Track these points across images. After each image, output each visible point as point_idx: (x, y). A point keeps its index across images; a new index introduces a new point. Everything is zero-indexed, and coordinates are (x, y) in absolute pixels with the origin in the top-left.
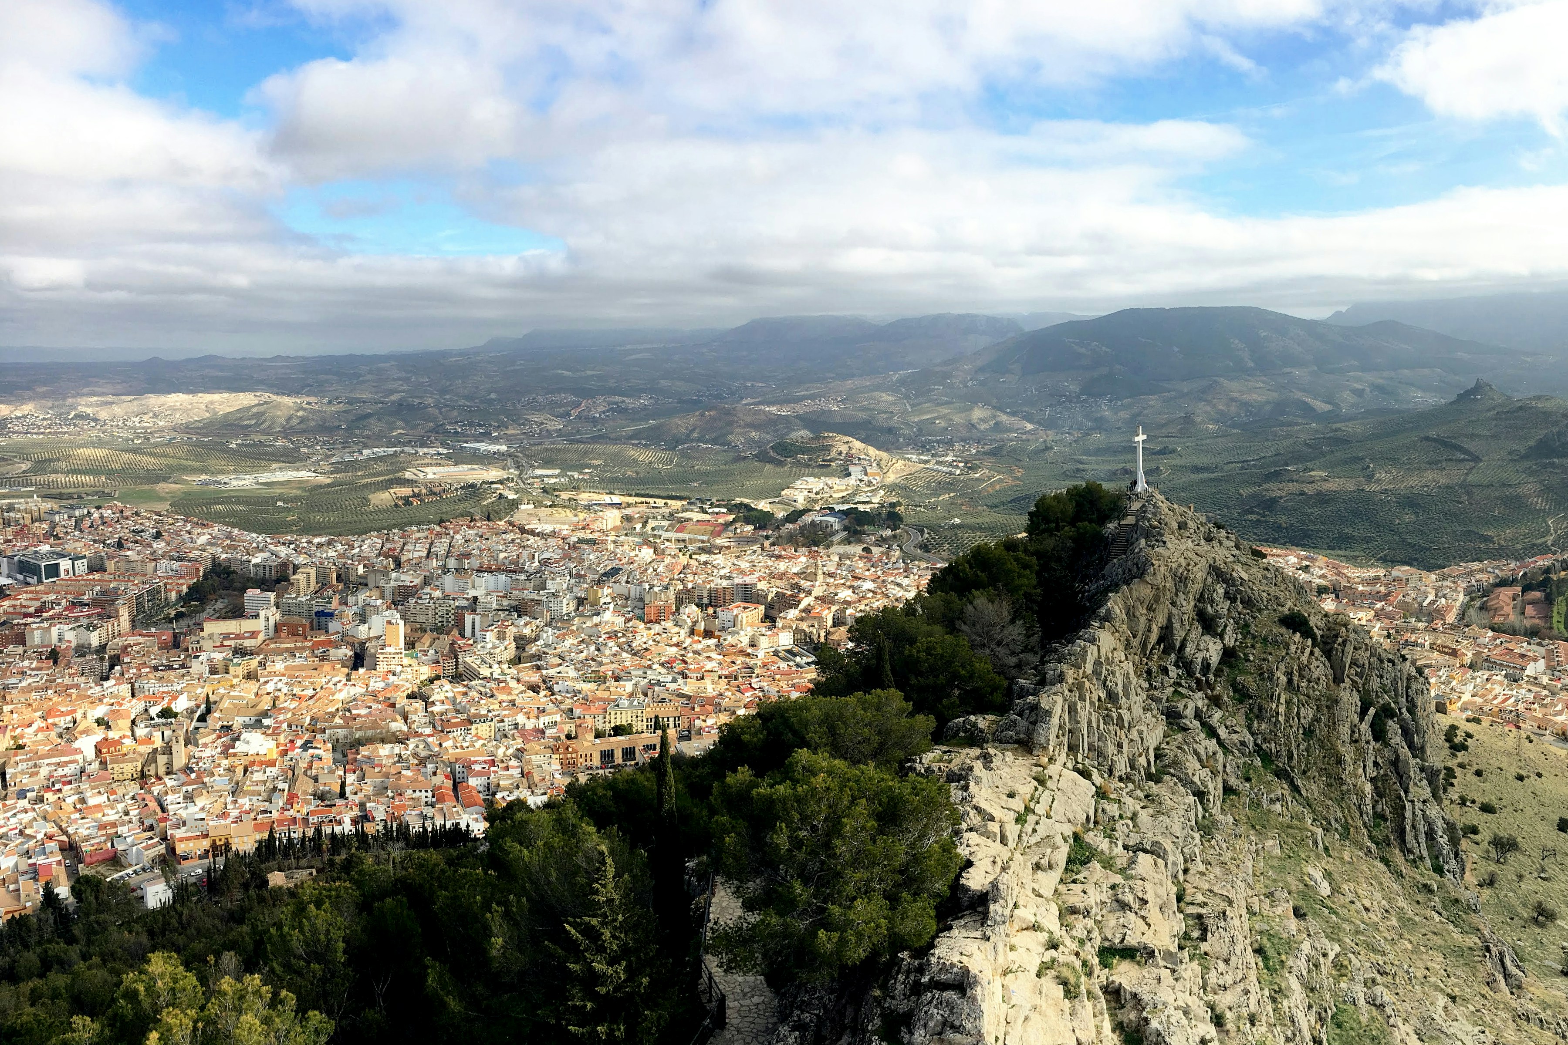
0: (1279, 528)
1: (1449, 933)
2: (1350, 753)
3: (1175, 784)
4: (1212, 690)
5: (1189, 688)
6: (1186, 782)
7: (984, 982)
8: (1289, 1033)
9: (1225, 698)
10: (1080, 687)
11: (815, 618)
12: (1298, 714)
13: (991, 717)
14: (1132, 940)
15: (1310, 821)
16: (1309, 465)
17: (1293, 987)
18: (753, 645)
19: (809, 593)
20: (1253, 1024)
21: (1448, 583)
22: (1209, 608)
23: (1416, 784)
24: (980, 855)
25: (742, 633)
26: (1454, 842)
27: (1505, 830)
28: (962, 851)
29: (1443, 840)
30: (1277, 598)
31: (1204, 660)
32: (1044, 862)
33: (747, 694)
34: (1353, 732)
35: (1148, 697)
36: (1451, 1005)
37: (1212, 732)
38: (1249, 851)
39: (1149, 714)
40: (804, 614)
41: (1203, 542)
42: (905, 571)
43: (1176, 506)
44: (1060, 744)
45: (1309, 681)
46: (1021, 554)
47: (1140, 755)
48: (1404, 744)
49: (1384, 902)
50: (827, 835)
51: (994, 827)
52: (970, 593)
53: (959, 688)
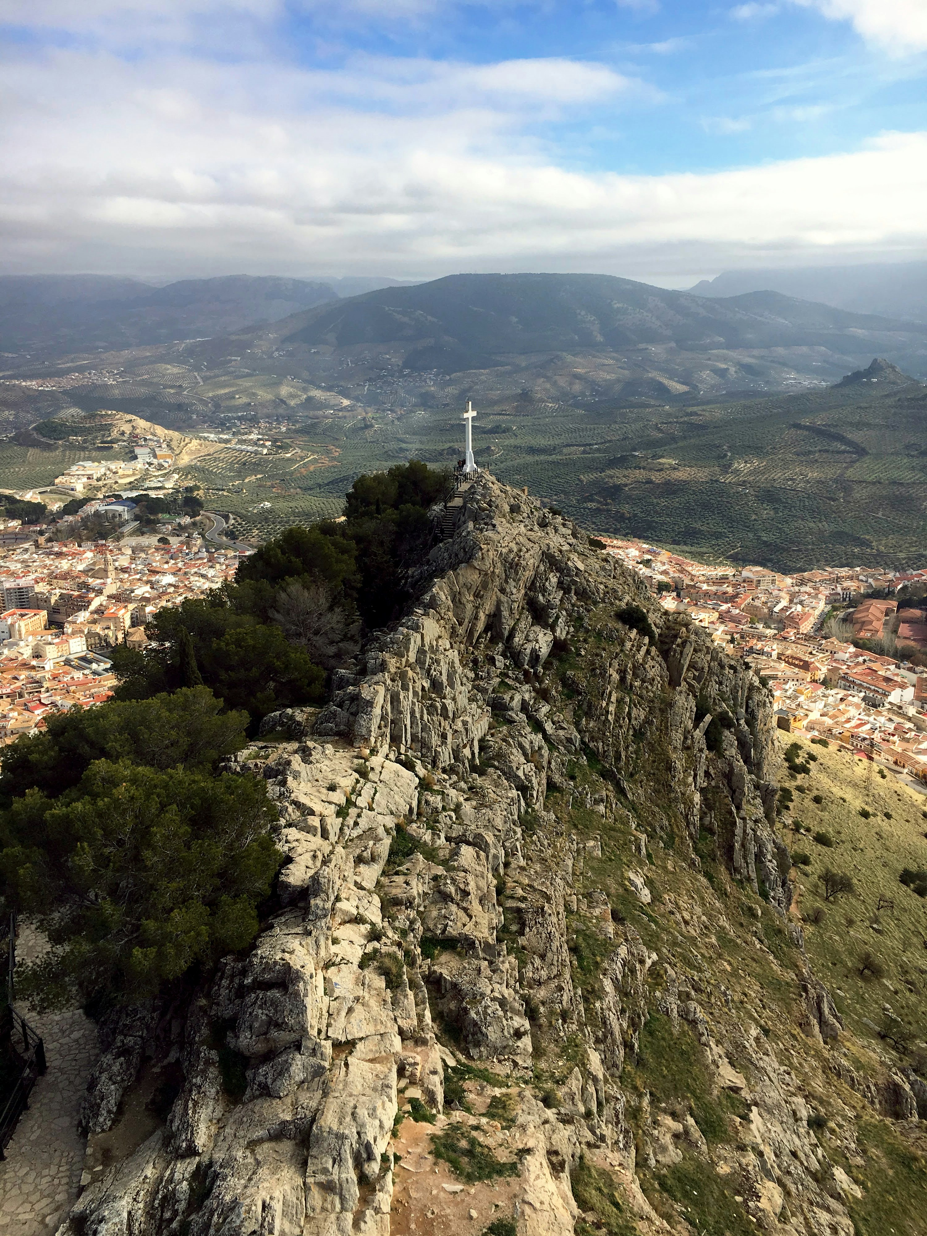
0: (621, 518)
1: (769, 963)
2: (680, 760)
3: (499, 777)
4: (541, 682)
5: (516, 679)
6: (510, 775)
7: (307, 977)
8: (600, 1034)
9: (554, 692)
10: (403, 676)
11: (109, 619)
12: (629, 714)
13: (309, 709)
14: (453, 931)
15: (634, 826)
16: (659, 451)
17: (607, 989)
18: (37, 655)
19: (99, 592)
20: (564, 1021)
21: (807, 589)
22: (541, 598)
23: (748, 801)
24: (299, 850)
25: (22, 644)
26: (783, 869)
27: (839, 866)
28: (281, 847)
29: (772, 865)
30: (615, 591)
31: (533, 651)
32: (367, 854)
33: (37, 712)
34: (686, 738)
35: (474, 687)
36: (763, 1039)
37: (538, 727)
38: (570, 850)
39: (474, 705)
40: (96, 616)
41: (536, 528)
42: (209, 561)
43: (508, 488)
44: (383, 735)
45: (643, 681)
46: (339, 538)
47: (465, 746)
48: (739, 757)
49: (704, 918)
50: (136, 847)
51: (314, 821)
52: (283, 580)
53: (274, 681)
